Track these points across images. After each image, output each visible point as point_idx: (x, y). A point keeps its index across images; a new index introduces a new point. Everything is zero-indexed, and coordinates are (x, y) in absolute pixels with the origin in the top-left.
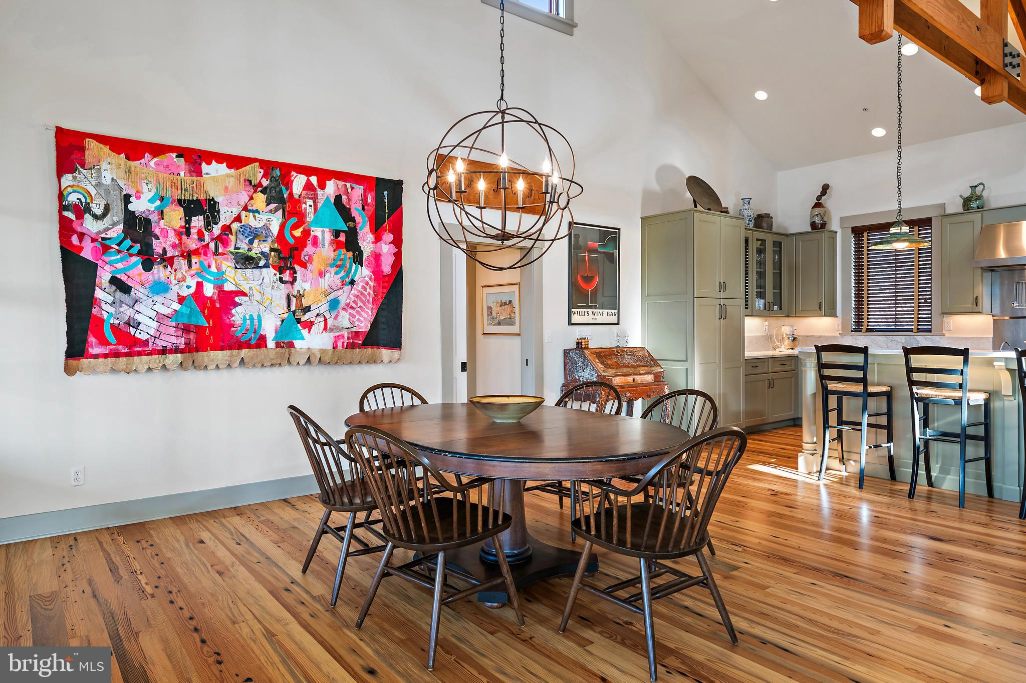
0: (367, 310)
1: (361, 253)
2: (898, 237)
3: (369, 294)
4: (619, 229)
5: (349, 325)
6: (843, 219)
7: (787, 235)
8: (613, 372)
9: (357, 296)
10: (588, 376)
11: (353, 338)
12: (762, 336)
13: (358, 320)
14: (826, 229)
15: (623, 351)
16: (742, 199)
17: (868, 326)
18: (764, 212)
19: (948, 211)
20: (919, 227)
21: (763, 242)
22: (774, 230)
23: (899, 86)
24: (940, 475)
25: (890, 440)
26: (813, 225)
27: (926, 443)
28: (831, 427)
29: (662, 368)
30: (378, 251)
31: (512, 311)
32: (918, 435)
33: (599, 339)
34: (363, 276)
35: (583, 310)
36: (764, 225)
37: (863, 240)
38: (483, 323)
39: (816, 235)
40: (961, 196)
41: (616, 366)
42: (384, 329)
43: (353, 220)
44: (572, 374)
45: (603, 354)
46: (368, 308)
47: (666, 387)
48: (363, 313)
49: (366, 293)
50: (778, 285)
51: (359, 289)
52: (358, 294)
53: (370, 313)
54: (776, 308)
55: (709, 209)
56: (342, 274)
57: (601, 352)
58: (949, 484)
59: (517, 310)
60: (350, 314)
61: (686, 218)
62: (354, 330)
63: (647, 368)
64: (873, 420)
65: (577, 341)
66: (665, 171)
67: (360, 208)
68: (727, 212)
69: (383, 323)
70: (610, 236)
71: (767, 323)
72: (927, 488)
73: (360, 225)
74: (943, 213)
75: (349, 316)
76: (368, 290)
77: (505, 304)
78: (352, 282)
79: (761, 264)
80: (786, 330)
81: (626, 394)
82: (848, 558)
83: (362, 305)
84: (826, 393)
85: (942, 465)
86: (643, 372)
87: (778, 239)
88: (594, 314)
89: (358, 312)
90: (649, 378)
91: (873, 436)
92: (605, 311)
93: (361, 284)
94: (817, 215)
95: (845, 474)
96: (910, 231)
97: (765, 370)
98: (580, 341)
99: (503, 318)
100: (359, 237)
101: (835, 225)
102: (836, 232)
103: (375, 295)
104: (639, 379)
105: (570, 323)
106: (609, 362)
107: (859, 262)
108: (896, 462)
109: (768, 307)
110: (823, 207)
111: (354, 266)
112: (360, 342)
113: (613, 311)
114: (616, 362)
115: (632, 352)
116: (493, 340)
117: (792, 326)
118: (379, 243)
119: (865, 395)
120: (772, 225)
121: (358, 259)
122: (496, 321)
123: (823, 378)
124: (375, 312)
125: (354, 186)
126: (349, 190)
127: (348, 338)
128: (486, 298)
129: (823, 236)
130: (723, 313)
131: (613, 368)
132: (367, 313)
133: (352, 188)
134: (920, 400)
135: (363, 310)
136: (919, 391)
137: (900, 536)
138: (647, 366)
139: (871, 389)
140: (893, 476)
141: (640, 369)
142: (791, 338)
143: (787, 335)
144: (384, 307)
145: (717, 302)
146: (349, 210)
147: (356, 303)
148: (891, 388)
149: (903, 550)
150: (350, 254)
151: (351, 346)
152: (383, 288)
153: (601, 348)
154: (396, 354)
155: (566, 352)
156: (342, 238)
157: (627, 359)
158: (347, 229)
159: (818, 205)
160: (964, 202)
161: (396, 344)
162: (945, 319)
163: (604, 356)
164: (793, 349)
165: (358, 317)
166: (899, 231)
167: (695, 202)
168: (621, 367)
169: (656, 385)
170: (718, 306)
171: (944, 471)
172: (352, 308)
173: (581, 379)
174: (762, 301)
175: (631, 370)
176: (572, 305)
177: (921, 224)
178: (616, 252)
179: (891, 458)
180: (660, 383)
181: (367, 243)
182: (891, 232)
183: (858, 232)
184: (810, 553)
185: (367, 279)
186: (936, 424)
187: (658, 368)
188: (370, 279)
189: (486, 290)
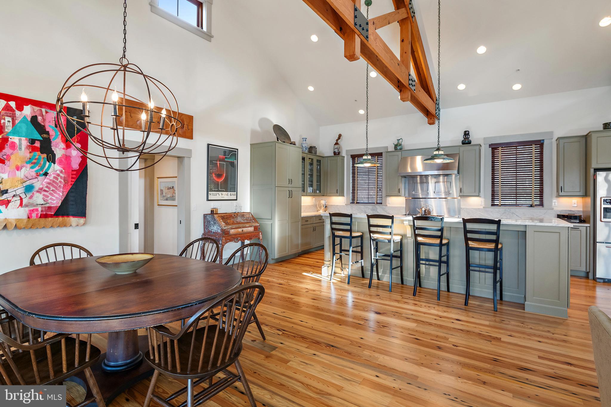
0: (58, 192)
1: (54, 155)
2: (366, 161)
3: (60, 182)
4: (237, 149)
5: (43, 202)
6: (347, 151)
7: (323, 157)
8: (230, 227)
9: (49, 183)
10: (216, 229)
11: (46, 211)
12: (312, 205)
13: (51, 199)
14: (340, 155)
15: (237, 215)
16: (303, 138)
17: (357, 201)
18: (313, 145)
19: (389, 150)
20: (378, 156)
21: (312, 159)
22: (317, 154)
23: (367, 89)
24: (382, 274)
25: (362, 259)
26: (335, 153)
27: (377, 260)
28: (336, 253)
29: (258, 223)
30: (68, 154)
31: (174, 193)
32: (373, 257)
33: (224, 208)
34: (56, 170)
35: (216, 193)
36: (313, 152)
37: (355, 161)
38: (158, 198)
39: (335, 158)
40: (394, 144)
41: (232, 223)
42: (72, 205)
43: (48, 133)
44: (208, 228)
45: (225, 217)
46: (60, 191)
47: (260, 233)
48: (55, 195)
49: (58, 182)
50: (319, 181)
51: (51, 178)
52: (50, 182)
53: (61, 194)
54: (318, 192)
55: (284, 142)
56: (37, 168)
57: (224, 216)
58: (386, 278)
59: (176, 192)
60: (44, 195)
61: (272, 146)
62: (48, 205)
63: (250, 224)
64: (355, 249)
65: (211, 210)
66: (263, 121)
67: (54, 126)
68: (294, 144)
69: (72, 201)
70: (233, 153)
71: (314, 199)
72: (377, 281)
73: (52, 137)
74: (387, 151)
75: (43, 197)
76: (59, 179)
77: (170, 188)
78: (46, 174)
79: (311, 170)
80: (323, 202)
81: (237, 239)
82: (335, 332)
83: (54, 189)
84: (334, 236)
85: (383, 270)
86: (248, 226)
87: (319, 158)
88: (222, 194)
89: (50, 194)
90: (251, 229)
91: (355, 256)
92: (229, 193)
93: (53, 175)
94: (336, 148)
95: (343, 275)
96: (371, 158)
97: (312, 222)
98: (213, 210)
99: (169, 196)
100: (52, 145)
101: (344, 154)
102: (344, 157)
103: (65, 183)
104: (245, 230)
105: (208, 200)
106: (229, 221)
107: (354, 171)
108: (364, 268)
109: (314, 191)
110: (339, 145)
111: (48, 164)
112: (53, 213)
113: (234, 193)
114: (233, 221)
115: (243, 215)
116: (163, 208)
117: (325, 200)
118: (69, 150)
119: (351, 238)
120: (316, 152)
121: (51, 158)
122: (165, 198)
123: (333, 229)
124: (65, 194)
125: (49, 111)
126: (44, 113)
127: (42, 211)
128: (160, 185)
129: (339, 158)
130: (291, 195)
131: (230, 225)
132: (59, 194)
133: (47, 112)
134: (374, 240)
135: (55, 192)
136: (373, 236)
137: (362, 313)
138: (250, 223)
139: (354, 234)
140: (363, 276)
141: (246, 224)
142: (325, 206)
143: (323, 204)
144: (73, 190)
145: (288, 189)
146: (44, 126)
147: (49, 188)
148: (363, 233)
149: (362, 323)
150: (45, 156)
151: (44, 216)
152: (72, 178)
153: (226, 213)
154: (82, 220)
155: (205, 216)
156: (38, 144)
157: (239, 219)
158: (42, 139)
159: (337, 144)
160: (395, 146)
161: (82, 213)
162: (387, 198)
163: (226, 218)
164: (325, 211)
165: (50, 197)
166: (366, 158)
167: (278, 139)
168: (235, 224)
169: (255, 232)
170: (288, 192)
171: (384, 272)
172: (45, 191)
173: (212, 231)
174: (311, 188)
175: (241, 225)
176: (208, 190)
177: (377, 155)
178: (235, 162)
179: (362, 267)
180: (257, 231)
181: (60, 149)
182: (363, 158)
183: (353, 157)
184: (317, 331)
185: (58, 172)
186: (381, 251)
187: (256, 223)
188: (61, 172)
189: (160, 180)
